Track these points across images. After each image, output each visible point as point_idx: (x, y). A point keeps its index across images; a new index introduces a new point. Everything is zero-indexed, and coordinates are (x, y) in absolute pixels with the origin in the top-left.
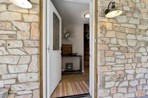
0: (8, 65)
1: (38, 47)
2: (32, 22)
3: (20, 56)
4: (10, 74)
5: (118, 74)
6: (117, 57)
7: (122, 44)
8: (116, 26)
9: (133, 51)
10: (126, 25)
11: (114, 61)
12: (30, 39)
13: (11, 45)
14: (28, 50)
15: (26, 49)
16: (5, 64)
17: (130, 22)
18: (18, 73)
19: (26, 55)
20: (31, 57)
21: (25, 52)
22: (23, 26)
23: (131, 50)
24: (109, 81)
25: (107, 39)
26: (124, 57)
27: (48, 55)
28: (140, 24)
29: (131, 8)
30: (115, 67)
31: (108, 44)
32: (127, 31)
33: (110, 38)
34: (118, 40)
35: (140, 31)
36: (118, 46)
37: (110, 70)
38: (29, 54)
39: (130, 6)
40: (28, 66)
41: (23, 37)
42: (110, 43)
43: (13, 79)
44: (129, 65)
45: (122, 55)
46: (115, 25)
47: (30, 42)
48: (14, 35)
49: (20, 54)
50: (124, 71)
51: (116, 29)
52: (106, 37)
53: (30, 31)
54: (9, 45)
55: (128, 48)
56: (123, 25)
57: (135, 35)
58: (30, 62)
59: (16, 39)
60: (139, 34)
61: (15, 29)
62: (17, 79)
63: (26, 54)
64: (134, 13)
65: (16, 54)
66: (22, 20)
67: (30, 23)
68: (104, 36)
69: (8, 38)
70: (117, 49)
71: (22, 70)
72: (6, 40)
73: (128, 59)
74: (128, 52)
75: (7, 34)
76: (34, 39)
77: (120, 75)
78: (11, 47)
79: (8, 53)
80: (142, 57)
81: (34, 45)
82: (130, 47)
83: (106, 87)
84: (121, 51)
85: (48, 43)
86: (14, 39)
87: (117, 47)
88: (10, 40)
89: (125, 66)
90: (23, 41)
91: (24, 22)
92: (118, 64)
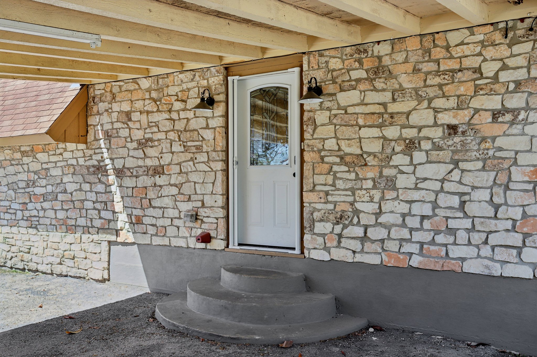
0: (195, 183)
1: (222, 160)
2: (216, 127)
3: (205, 172)
4: (197, 194)
5: (338, 209)
6: (338, 175)
7: (348, 150)
8: (335, 115)
9: (375, 164)
10: (358, 109)
11: (331, 183)
12: (214, 151)
13: (197, 159)
14: (212, 165)
15: (211, 163)
16: (193, 182)
17: (366, 101)
18: (203, 194)
19: (211, 172)
20: (216, 173)
21: (210, 167)
22: (208, 135)
23: (370, 160)
24: (321, 221)
25: (317, 141)
26: (353, 176)
27: (236, 171)
28: (394, 100)
29: (367, 71)
30: (332, 195)
31: (320, 151)
32: (361, 122)
33: (324, 140)
34: (339, 141)
35: (392, 117)
36: (339, 153)
37: (323, 200)
38: (214, 169)
39: (365, 67)
40: (213, 185)
41: (207, 148)
42: (324, 149)
43: (199, 201)
44: (364, 192)
45: (349, 171)
46: (334, 112)
47: (214, 154)
48: (200, 146)
49: (206, 170)
50: (352, 204)
51: (335, 121)
52: (316, 139)
53: (214, 139)
54: (196, 159)
55: (365, 156)
56: (350, 110)
57: (380, 126)
58: (214, 181)
59: (202, 152)
60: (391, 124)
61: (201, 139)
62: (203, 202)
63: (210, 170)
64: (375, 79)
65: (202, 170)
66: (207, 127)
67: (215, 128)
68: (312, 135)
69: (195, 151)
70: (338, 160)
71: (208, 190)
72: (194, 153)
73: (361, 180)
74: (366, 165)
75: (194, 146)
76: (219, 150)
77: (343, 211)
78: (198, 162)
79: (195, 170)
80: (399, 176)
81: (218, 158)
82: (369, 154)
83: (316, 231)
84: (346, 164)
85: (236, 155)
86: (200, 151)
87: (337, 156)
88: (197, 153)
89: (354, 194)
90: (207, 153)
91: (209, 129)
92: (338, 190)
